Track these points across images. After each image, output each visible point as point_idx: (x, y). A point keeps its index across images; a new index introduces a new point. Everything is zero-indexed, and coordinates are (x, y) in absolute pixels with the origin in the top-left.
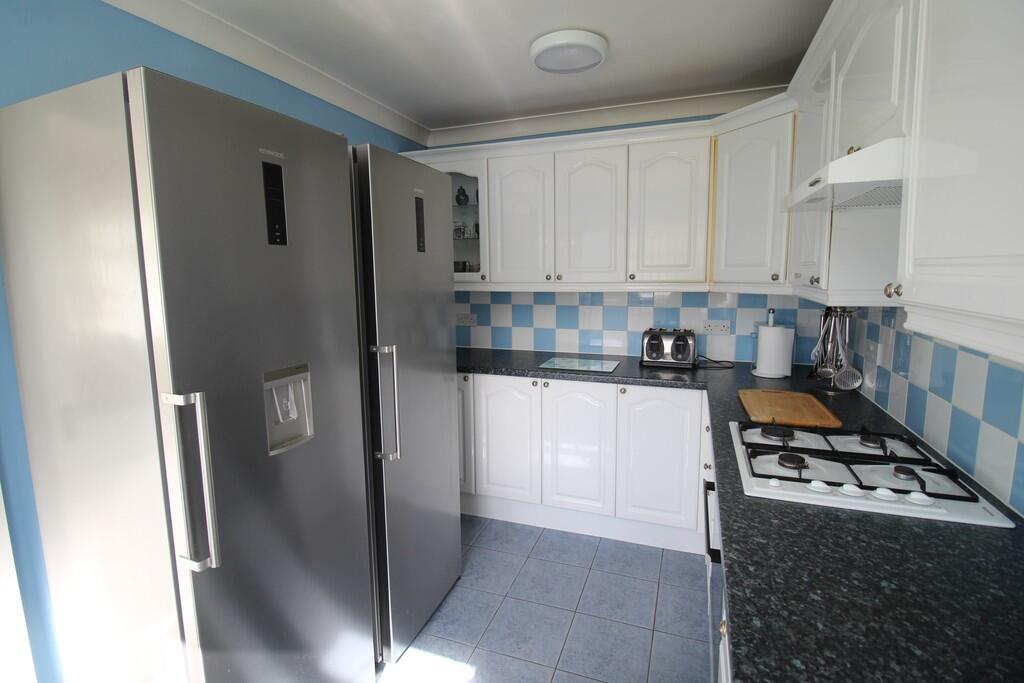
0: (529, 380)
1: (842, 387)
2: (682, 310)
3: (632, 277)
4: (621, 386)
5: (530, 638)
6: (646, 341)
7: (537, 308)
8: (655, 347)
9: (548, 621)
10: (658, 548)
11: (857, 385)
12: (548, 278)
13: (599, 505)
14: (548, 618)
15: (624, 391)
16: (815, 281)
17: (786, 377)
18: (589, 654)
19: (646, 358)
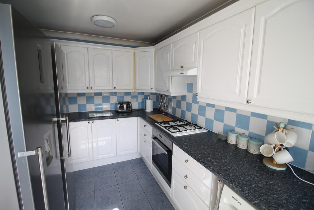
0: (87, 122)
1: (165, 112)
2: (125, 96)
3: (115, 88)
4: (117, 119)
5: (110, 197)
6: (119, 106)
7: (78, 98)
8: (122, 107)
9: (112, 191)
10: (128, 161)
11: (167, 111)
12: (87, 88)
13: (112, 154)
14: (111, 190)
15: (118, 120)
16: (168, 91)
17: (152, 111)
18: (127, 193)
19: (119, 110)
